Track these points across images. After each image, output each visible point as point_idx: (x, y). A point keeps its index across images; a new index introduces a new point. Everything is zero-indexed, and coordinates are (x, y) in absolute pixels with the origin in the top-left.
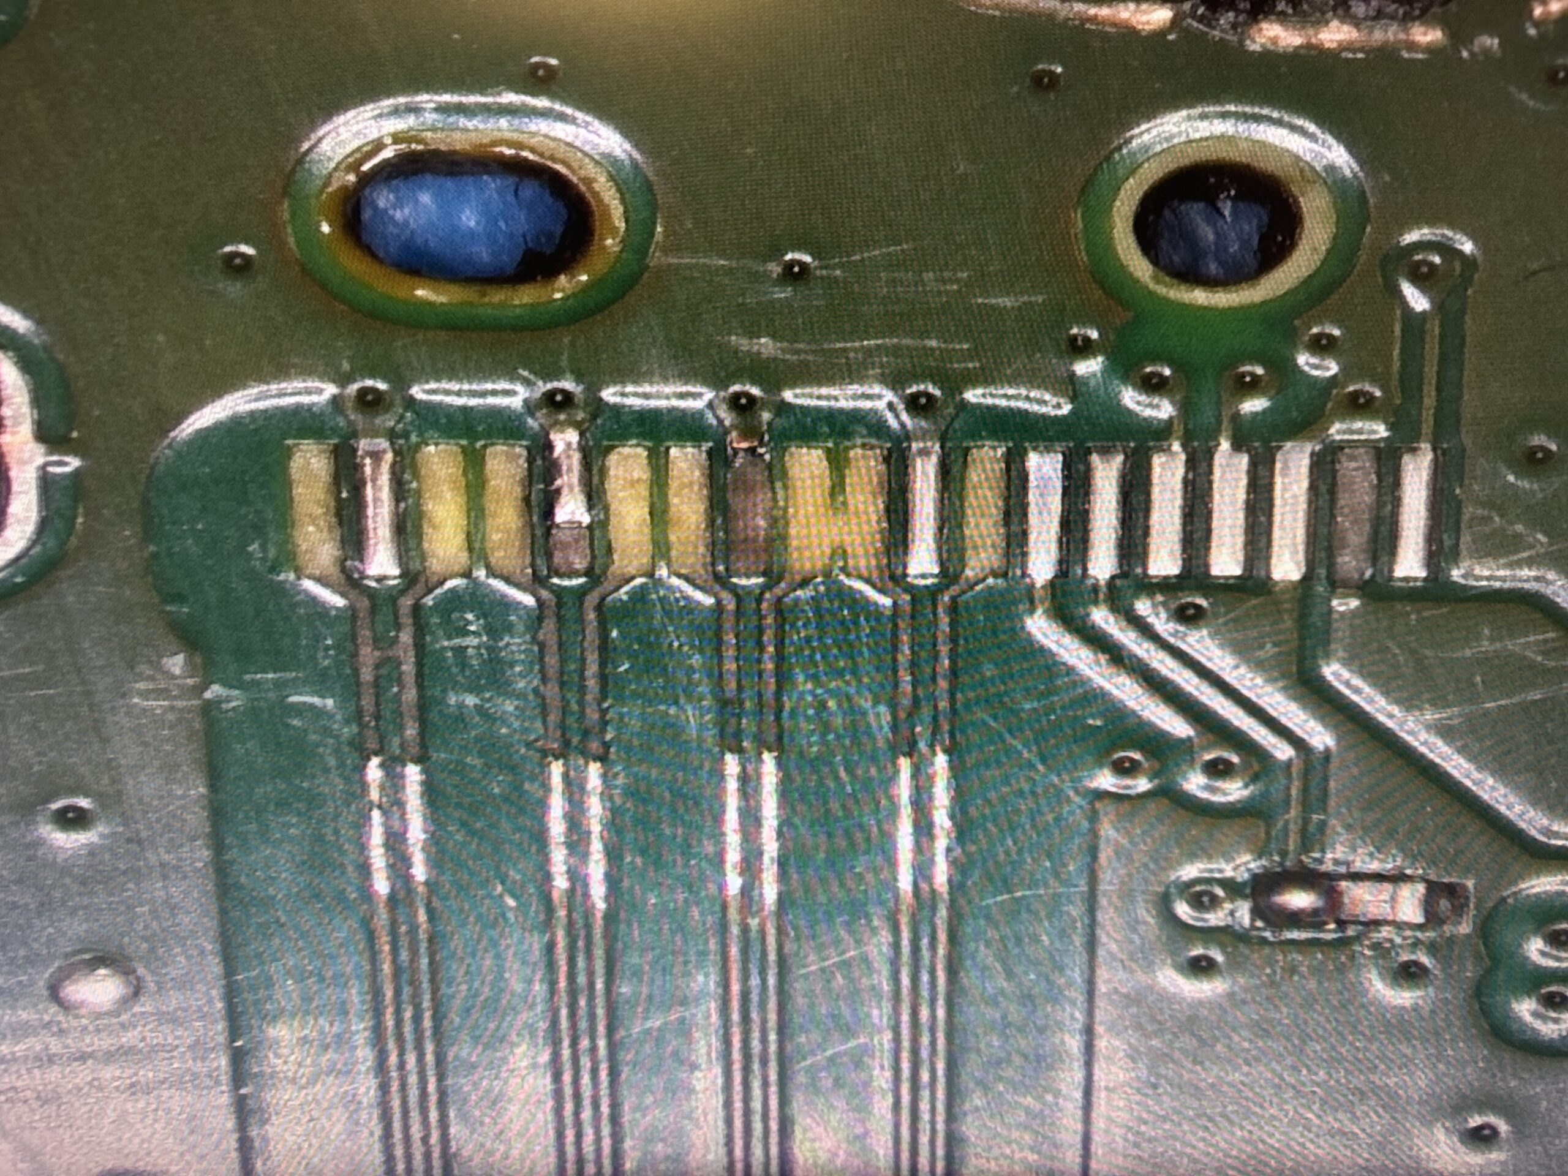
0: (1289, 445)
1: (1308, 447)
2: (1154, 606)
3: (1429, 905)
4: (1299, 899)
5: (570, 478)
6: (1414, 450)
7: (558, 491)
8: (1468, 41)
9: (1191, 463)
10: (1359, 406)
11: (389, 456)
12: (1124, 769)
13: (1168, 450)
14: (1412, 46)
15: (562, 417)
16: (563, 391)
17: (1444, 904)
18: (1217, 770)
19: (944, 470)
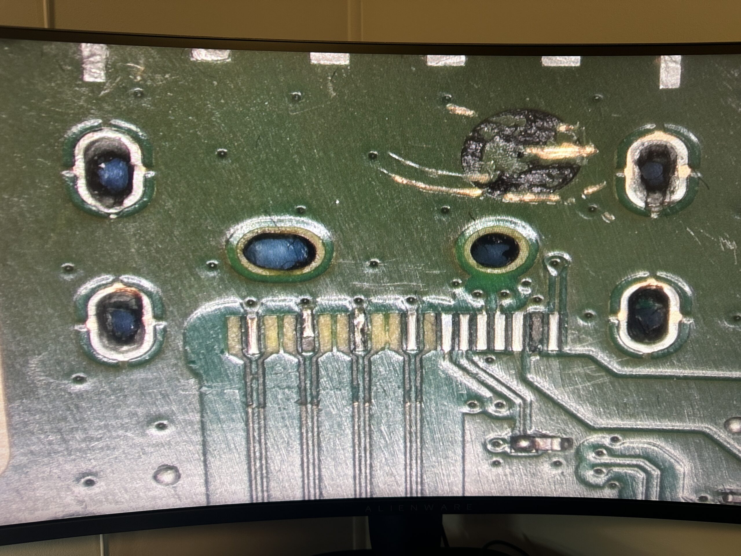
0: (517, 313)
1: (523, 313)
2: (480, 359)
3: (562, 445)
4: (524, 444)
5: (308, 324)
6: (553, 314)
7: (305, 328)
8: (566, 200)
9: (488, 318)
10: (537, 301)
11: (256, 320)
12: (472, 406)
13: (482, 313)
14: (550, 201)
15: (306, 306)
16: (307, 299)
17: (566, 444)
18: (498, 405)
19: (418, 320)
